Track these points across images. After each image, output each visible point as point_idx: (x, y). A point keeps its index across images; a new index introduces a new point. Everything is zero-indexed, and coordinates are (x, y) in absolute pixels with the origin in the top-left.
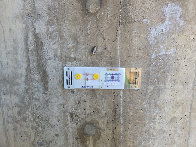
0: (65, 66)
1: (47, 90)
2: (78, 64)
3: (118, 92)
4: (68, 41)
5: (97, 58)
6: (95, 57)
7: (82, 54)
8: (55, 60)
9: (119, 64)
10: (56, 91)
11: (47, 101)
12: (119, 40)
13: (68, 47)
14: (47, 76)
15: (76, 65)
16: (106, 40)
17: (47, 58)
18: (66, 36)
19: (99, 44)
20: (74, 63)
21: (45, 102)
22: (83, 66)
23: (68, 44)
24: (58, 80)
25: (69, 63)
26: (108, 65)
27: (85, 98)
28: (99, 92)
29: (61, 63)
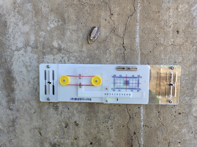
0: (43, 62)
1: (14, 102)
2: (66, 58)
3: (136, 110)
4: (48, 19)
5: (98, 48)
6: (95, 47)
7: (71, 41)
8: (26, 52)
9: (137, 59)
10: (27, 105)
11: (14, 121)
12: (138, 15)
13: (49, 28)
14: (13, 78)
15: (61, 61)
16: (115, 16)
17: (14, 48)
18: (45, 10)
19: (103, 23)
20: (59, 57)
21: (11, 124)
22: (73, 61)
23: (49, 23)
24: (30, 86)
25: (49, 57)
26: (118, 60)
27: (76, 118)
28: (101, 108)
29: (36, 56)
